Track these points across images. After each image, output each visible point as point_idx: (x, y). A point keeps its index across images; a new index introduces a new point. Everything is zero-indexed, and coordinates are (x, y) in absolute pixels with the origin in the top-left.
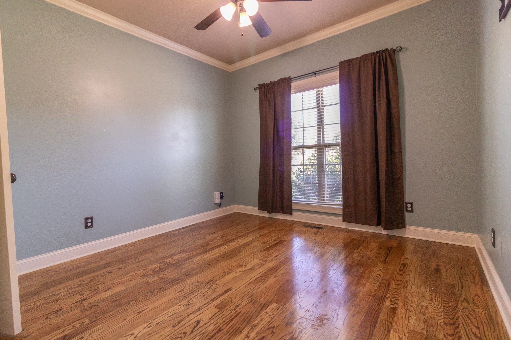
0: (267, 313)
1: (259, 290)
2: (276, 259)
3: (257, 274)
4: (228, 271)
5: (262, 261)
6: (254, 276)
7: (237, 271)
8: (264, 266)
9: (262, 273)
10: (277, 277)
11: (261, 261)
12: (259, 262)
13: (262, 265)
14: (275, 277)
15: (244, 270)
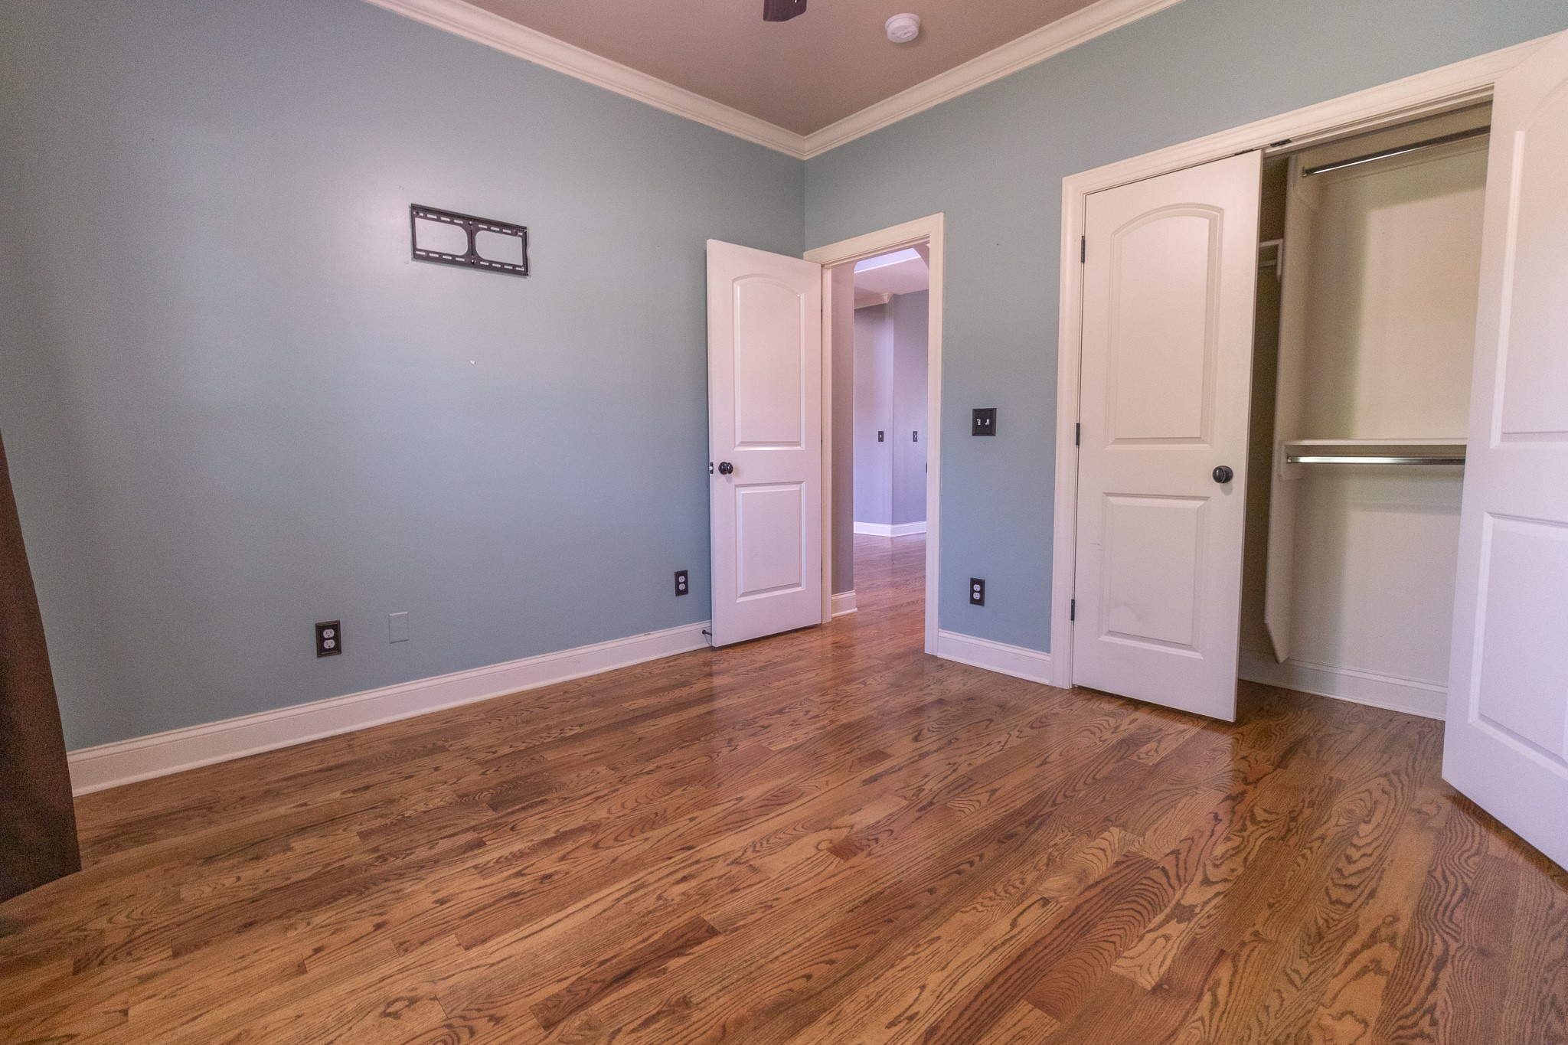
0: (795, 740)
1: (795, 774)
2: (697, 862)
3: (788, 813)
4: (878, 836)
5: (751, 863)
6: (800, 808)
7: (847, 829)
8: (757, 838)
9: (771, 815)
10: (737, 799)
11: (756, 863)
12: (766, 859)
13: (758, 845)
14: (741, 799)
15: (827, 831)
